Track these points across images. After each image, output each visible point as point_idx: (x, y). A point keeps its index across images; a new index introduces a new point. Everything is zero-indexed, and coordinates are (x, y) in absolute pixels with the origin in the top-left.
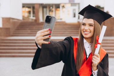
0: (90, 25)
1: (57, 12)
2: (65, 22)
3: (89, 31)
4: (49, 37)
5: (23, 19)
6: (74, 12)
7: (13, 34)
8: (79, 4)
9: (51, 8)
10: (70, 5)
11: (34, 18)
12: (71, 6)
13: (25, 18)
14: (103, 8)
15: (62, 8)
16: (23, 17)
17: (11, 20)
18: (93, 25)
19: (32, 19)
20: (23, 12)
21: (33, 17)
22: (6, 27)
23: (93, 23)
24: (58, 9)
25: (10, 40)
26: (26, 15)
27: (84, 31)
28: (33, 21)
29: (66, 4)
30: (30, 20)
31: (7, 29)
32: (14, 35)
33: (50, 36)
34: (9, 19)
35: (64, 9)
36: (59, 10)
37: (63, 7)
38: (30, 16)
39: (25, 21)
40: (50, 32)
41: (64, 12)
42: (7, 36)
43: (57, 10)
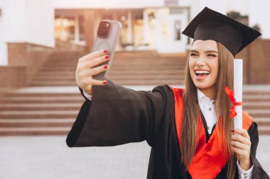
0: (210, 54)
1: (137, 28)
2: (155, 51)
3: (206, 68)
4: (104, 70)
5: (57, 45)
6: (178, 27)
7: (34, 80)
8: (188, 8)
9: (123, 18)
10: (167, 11)
11: (83, 43)
12: (171, 13)
13: (61, 44)
14: (246, 18)
15: (150, 20)
16: (57, 40)
17: (29, 49)
18: (217, 54)
19: (78, 46)
20: (57, 29)
21: (81, 39)
22: (18, 64)
23: (216, 50)
24: (140, 21)
25: (27, 95)
26: (64, 35)
27: (196, 68)
28: (81, 49)
29: (157, 8)
30: (74, 49)
31: (20, 70)
32: (36, 83)
33: (106, 67)
34: (24, 46)
35: (154, 22)
36: (142, 25)
37: (152, 15)
38: (73, 39)
39: (62, 50)
40: (107, 58)
41: (152, 27)
42: (19, 86)
43: (136, 24)
